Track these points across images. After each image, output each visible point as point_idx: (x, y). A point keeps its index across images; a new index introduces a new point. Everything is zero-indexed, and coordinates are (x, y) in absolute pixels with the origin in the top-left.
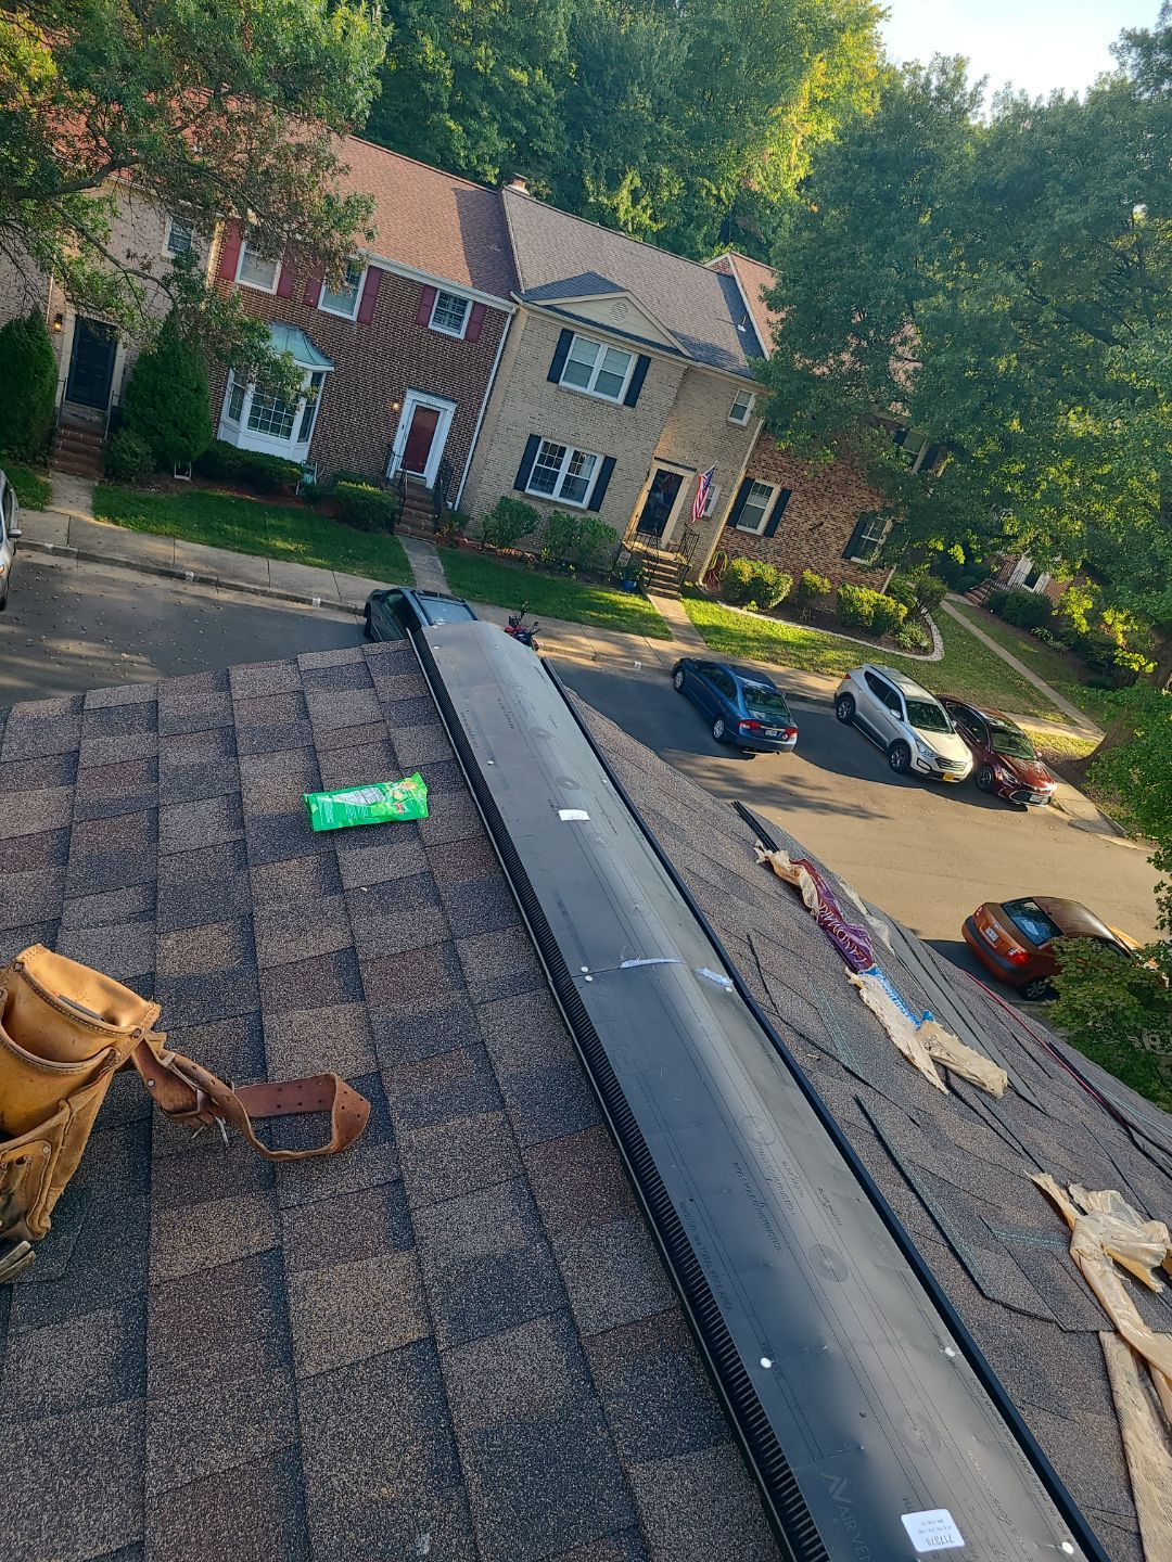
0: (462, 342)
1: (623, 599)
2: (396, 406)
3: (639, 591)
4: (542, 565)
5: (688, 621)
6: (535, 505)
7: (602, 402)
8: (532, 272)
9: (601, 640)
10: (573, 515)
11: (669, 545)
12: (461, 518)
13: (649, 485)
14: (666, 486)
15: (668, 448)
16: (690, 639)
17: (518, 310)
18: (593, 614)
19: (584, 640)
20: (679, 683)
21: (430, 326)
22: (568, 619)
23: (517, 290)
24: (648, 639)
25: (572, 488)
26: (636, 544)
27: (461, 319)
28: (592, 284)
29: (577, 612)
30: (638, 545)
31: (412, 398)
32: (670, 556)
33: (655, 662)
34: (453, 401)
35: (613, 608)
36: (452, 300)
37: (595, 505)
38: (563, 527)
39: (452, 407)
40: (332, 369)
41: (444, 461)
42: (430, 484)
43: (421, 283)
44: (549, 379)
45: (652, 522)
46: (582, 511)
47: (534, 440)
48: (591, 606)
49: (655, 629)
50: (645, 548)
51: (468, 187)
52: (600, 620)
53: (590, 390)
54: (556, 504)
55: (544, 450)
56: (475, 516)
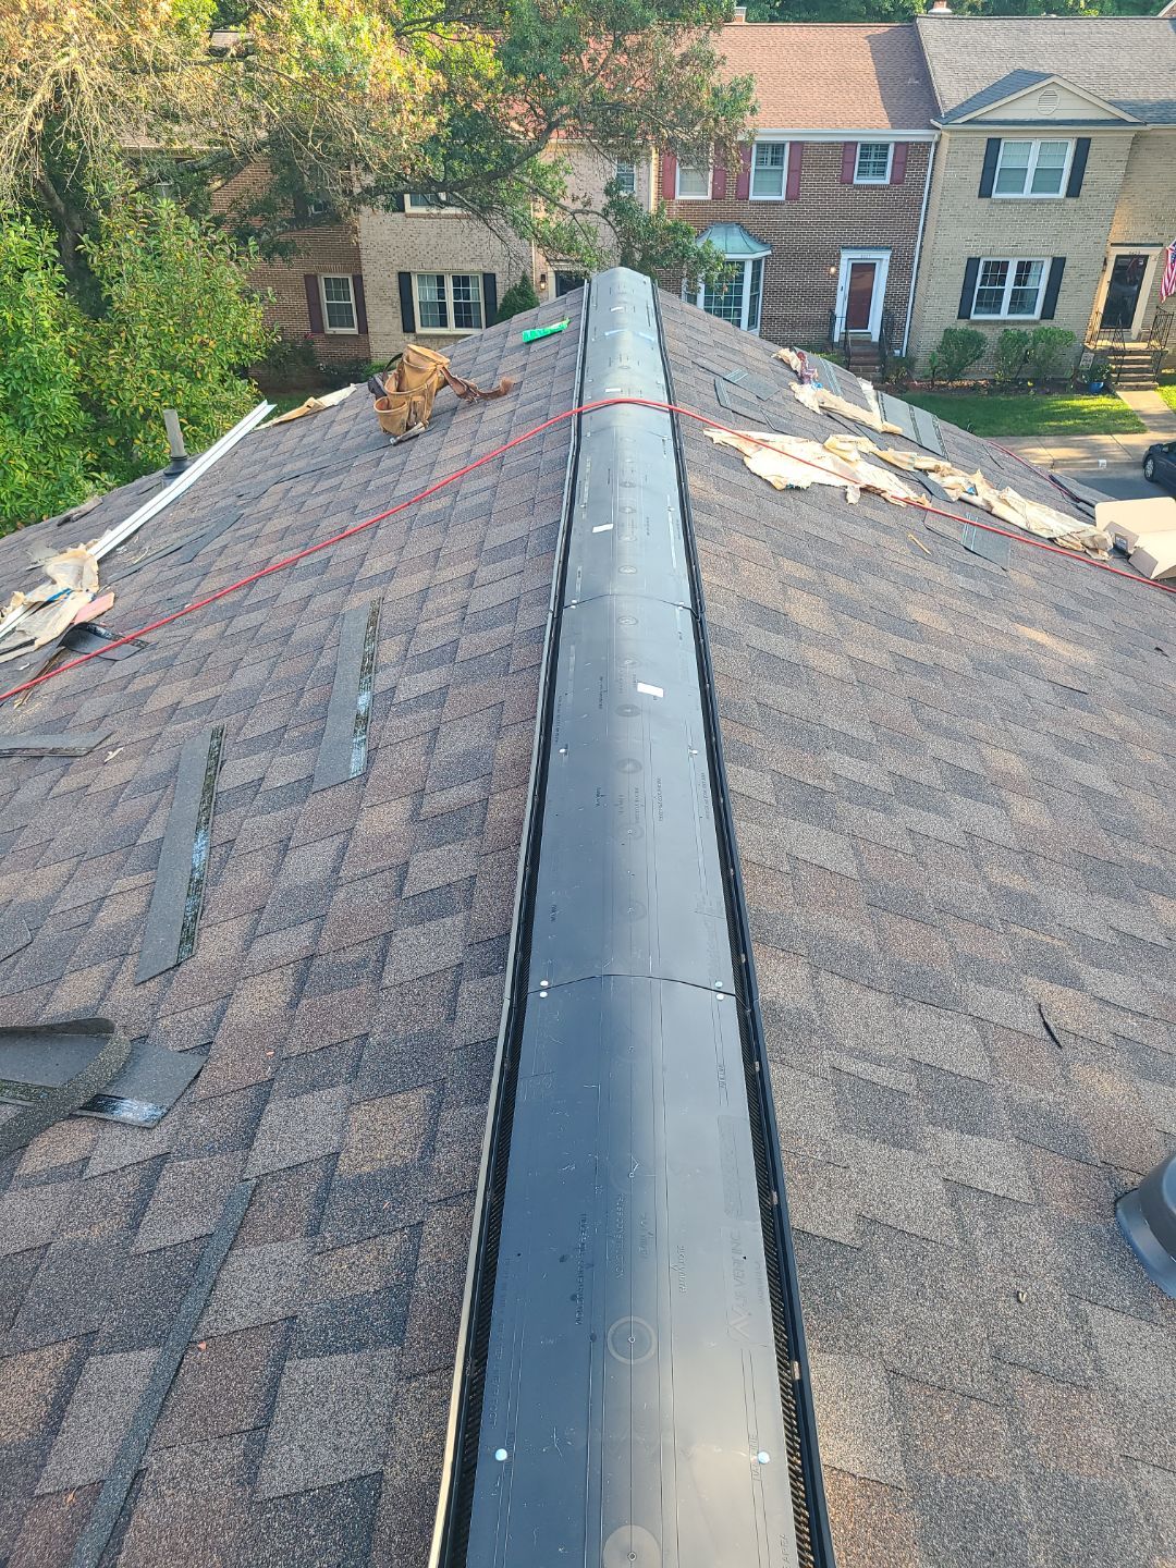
0: (888, 187)
1: (1086, 403)
2: (833, 270)
3: (1107, 390)
4: (995, 388)
5: (1167, 409)
6: (980, 330)
7: (1041, 202)
8: (950, 90)
9: (1061, 447)
10: (1023, 328)
11: (1140, 335)
12: (909, 362)
13: (1108, 276)
14: (1128, 273)
15: (1122, 231)
16: (1169, 427)
17: (940, 136)
18: (1052, 423)
19: (1041, 451)
20: (1150, 472)
21: (856, 182)
22: (1024, 435)
23: (936, 113)
24: (1116, 436)
25: (1021, 301)
26: (1099, 342)
27: (884, 164)
28: (1021, 80)
29: (1033, 426)
30: (1104, 343)
31: (847, 258)
32: (1143, 346)
33: (1122, 456)
34: (888, 248)
35: (1076, 413)
36: (874, 148)
37: (1048, 313)
38: (1013, 341)
39: (886, 256)
40: (769, 252)
41: (886, 311)
42: (875, 338)
43: (840, 143)
44: (981, 196)
45: (1118, 313)
46: (1035, 322)
47: (973, 263)
48: (1052, 416)
49: (1124, 424)
50: (1109, 344)
51: (881, 29)
52: (1060, 428)
53: (1027, 194)
54: (1005, 322)
55: (986, 270)
56: (922, 359)
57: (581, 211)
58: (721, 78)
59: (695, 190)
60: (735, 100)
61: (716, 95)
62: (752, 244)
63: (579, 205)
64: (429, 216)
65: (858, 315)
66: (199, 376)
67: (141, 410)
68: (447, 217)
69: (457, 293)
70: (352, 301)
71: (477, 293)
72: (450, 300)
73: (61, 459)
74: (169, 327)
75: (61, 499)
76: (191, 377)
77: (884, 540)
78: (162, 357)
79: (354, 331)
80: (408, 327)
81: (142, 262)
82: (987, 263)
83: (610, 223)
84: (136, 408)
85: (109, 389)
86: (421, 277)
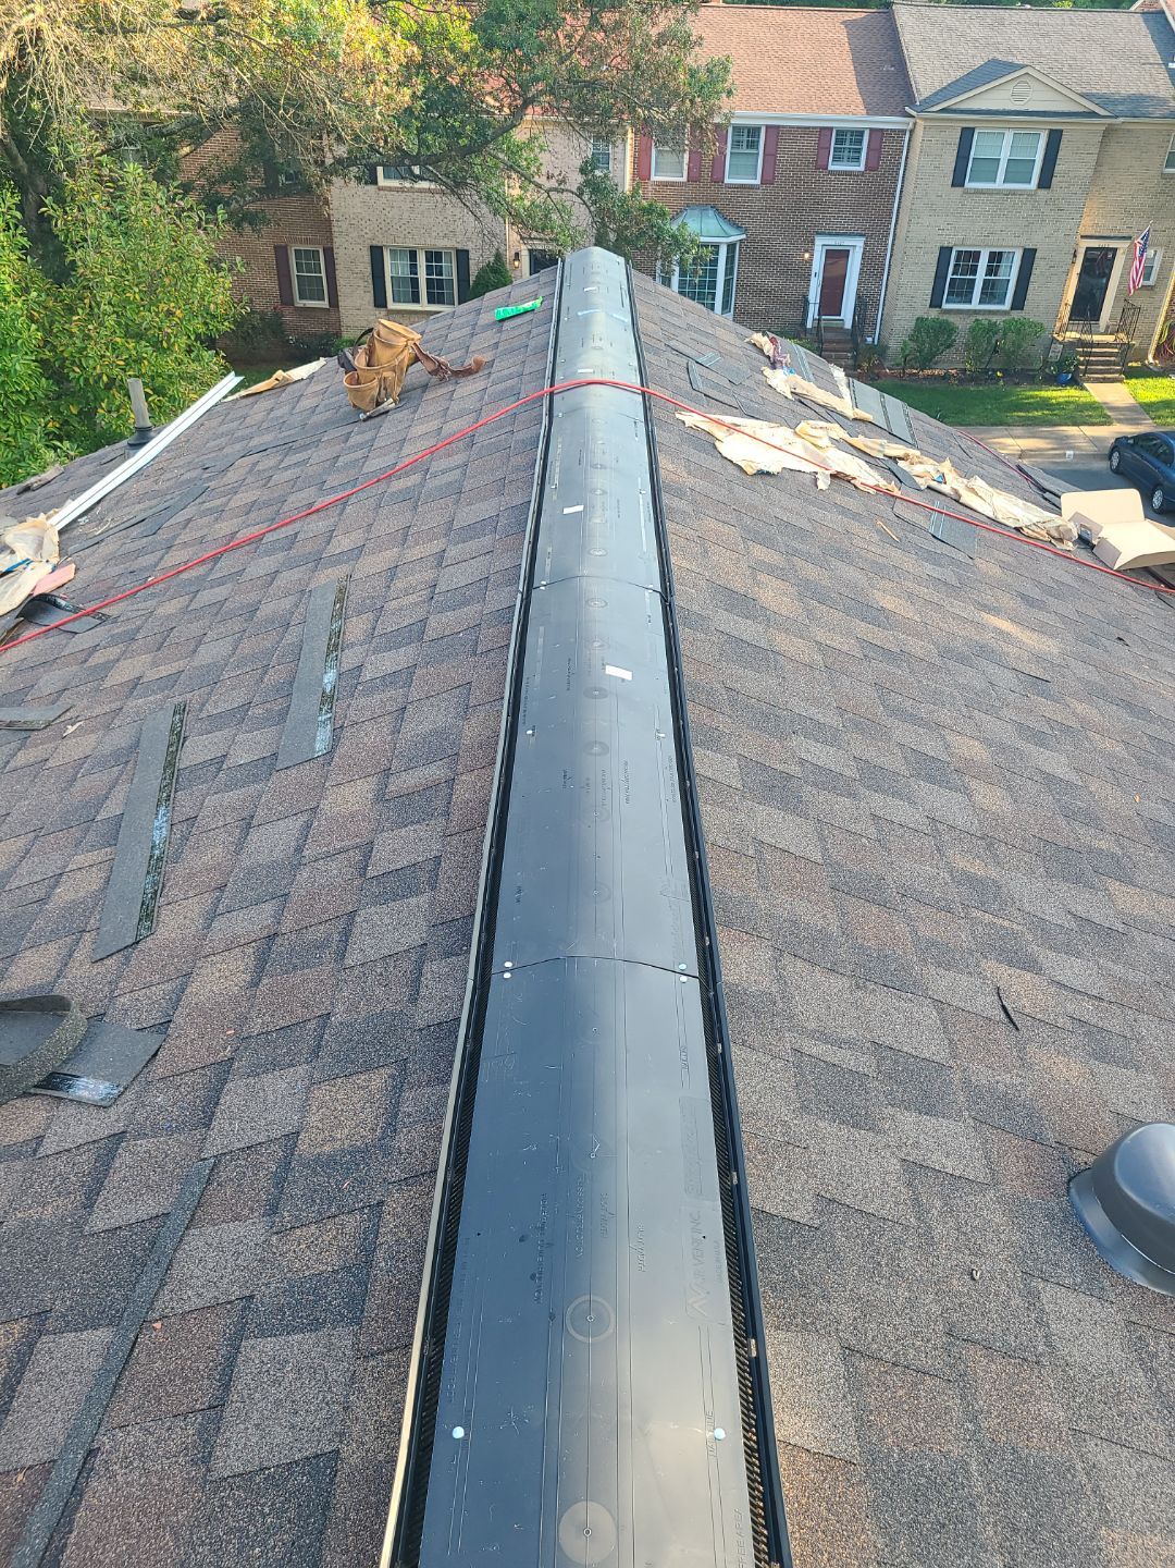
0: (863, 174)
1: (1055, 394)
2: (807, 256)
3: (1075, 382)
4: (965, 378)
5: (1133, 401)
6: (951, 319)
7: (1013, 193)
8: (927, 77)
9: (1029, 437)
10: (994, 319)
11: (1108, 327)
12: (881, 350)
13: (1077, 268)
14: (1097, 266)
15: (1092, 222)
16: (1135, 419)
17: (915, 124)
18: (1022, 414)
19: (1009, 441)
20: (1115, 464)
21: (831, 167)
22: (992, 425)
23: (911, 101)
24: (1082, 427)
25: (992, 292)
26: (1068, 334)
27: (859, 151)
28: (994, 70)
29: (1002, 415)
30: (1072, 335)
31: (821, 243)
32: (1110, 339)
33: (1089, 448)
34: (861, 235)
35: (1045, 404)
36: (849, 134)
37: (1019, 303)
38: (984, 332)
39: (859, 243)
40: (744, 236)
41: (859, 297)
42: (848, 325)
43: (815, 128)
44: (953, 185)
45: (1087, 306)
46: (1005, 313)
47: (945, 252)
48: (1019, 407)
49: (1090, 416)
50: (1078, 336)
51: (858, 15)
52: (1028, 418)
53: (999, 184)
54: (976, 312)
55: (958, 259)
56: (894, 345)
57: (556, 190)
58: (697, 58)
59: (670, 171)
60: (712, 80)
61: (692, 76)
62: (726, 227)
63: (553, 183)
64: (401, 190)
65: (831, 300)
66: (165, 345)
67: (105, 378)
68: (421, 191)
69: (429, 270)
70: (323, 274)
71: (450, 270)
72: (422, 276)
73: (21, 427)
74: (134, 294)
75: (21, 467)
76: (157, 345)
77: (854, 526)
78: (127, 325)
79: (325, 304)
80: (380, 301)
81: (108, 228)
82: (959, 253)
83: (585, 203)
84: (100, 377)
85: (72, 356)
86: (393, 252)
